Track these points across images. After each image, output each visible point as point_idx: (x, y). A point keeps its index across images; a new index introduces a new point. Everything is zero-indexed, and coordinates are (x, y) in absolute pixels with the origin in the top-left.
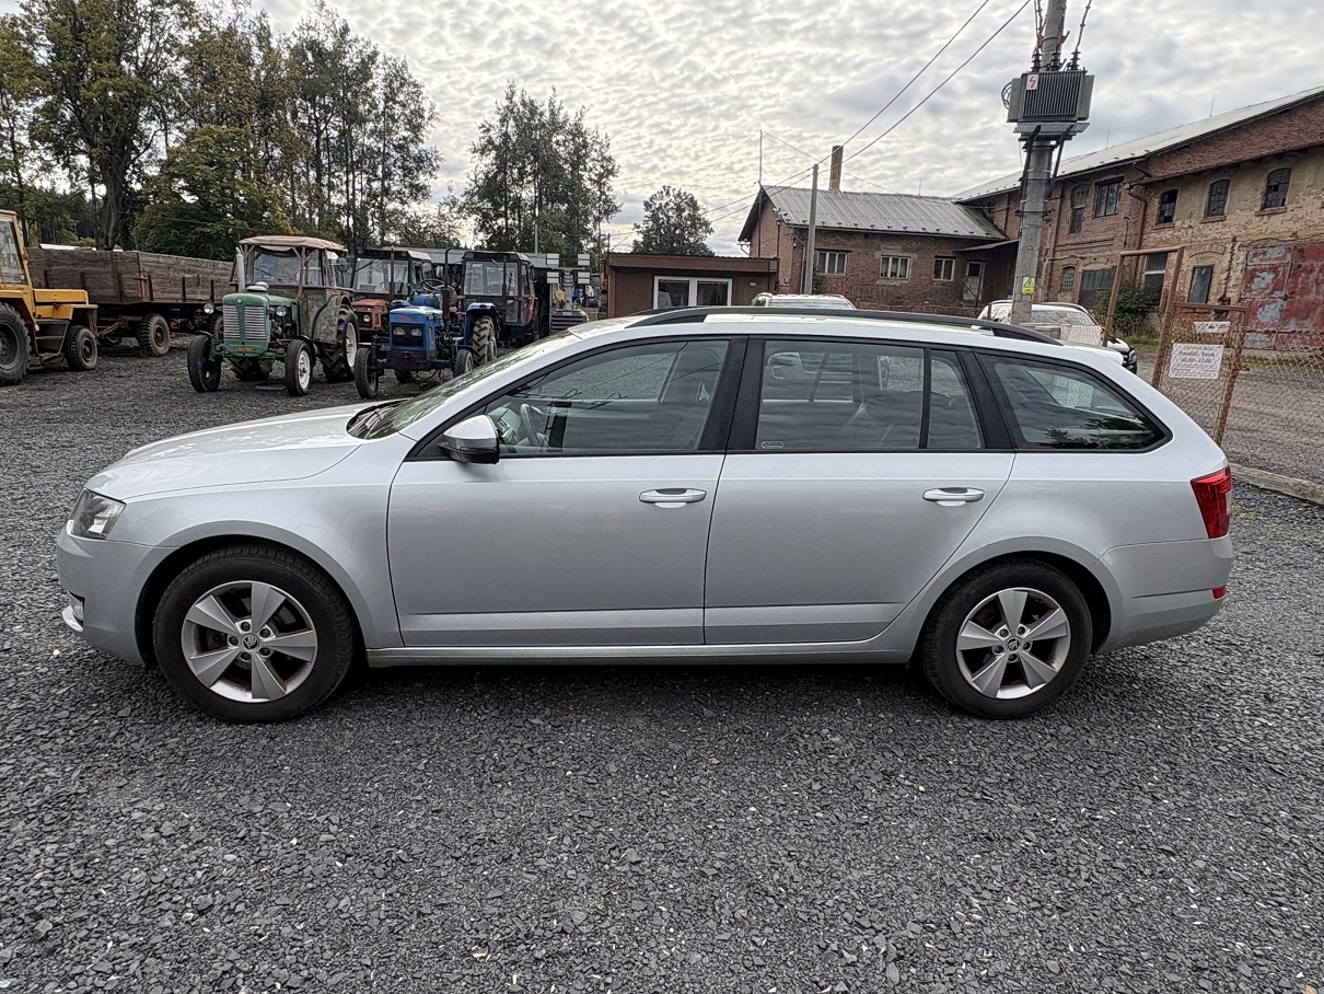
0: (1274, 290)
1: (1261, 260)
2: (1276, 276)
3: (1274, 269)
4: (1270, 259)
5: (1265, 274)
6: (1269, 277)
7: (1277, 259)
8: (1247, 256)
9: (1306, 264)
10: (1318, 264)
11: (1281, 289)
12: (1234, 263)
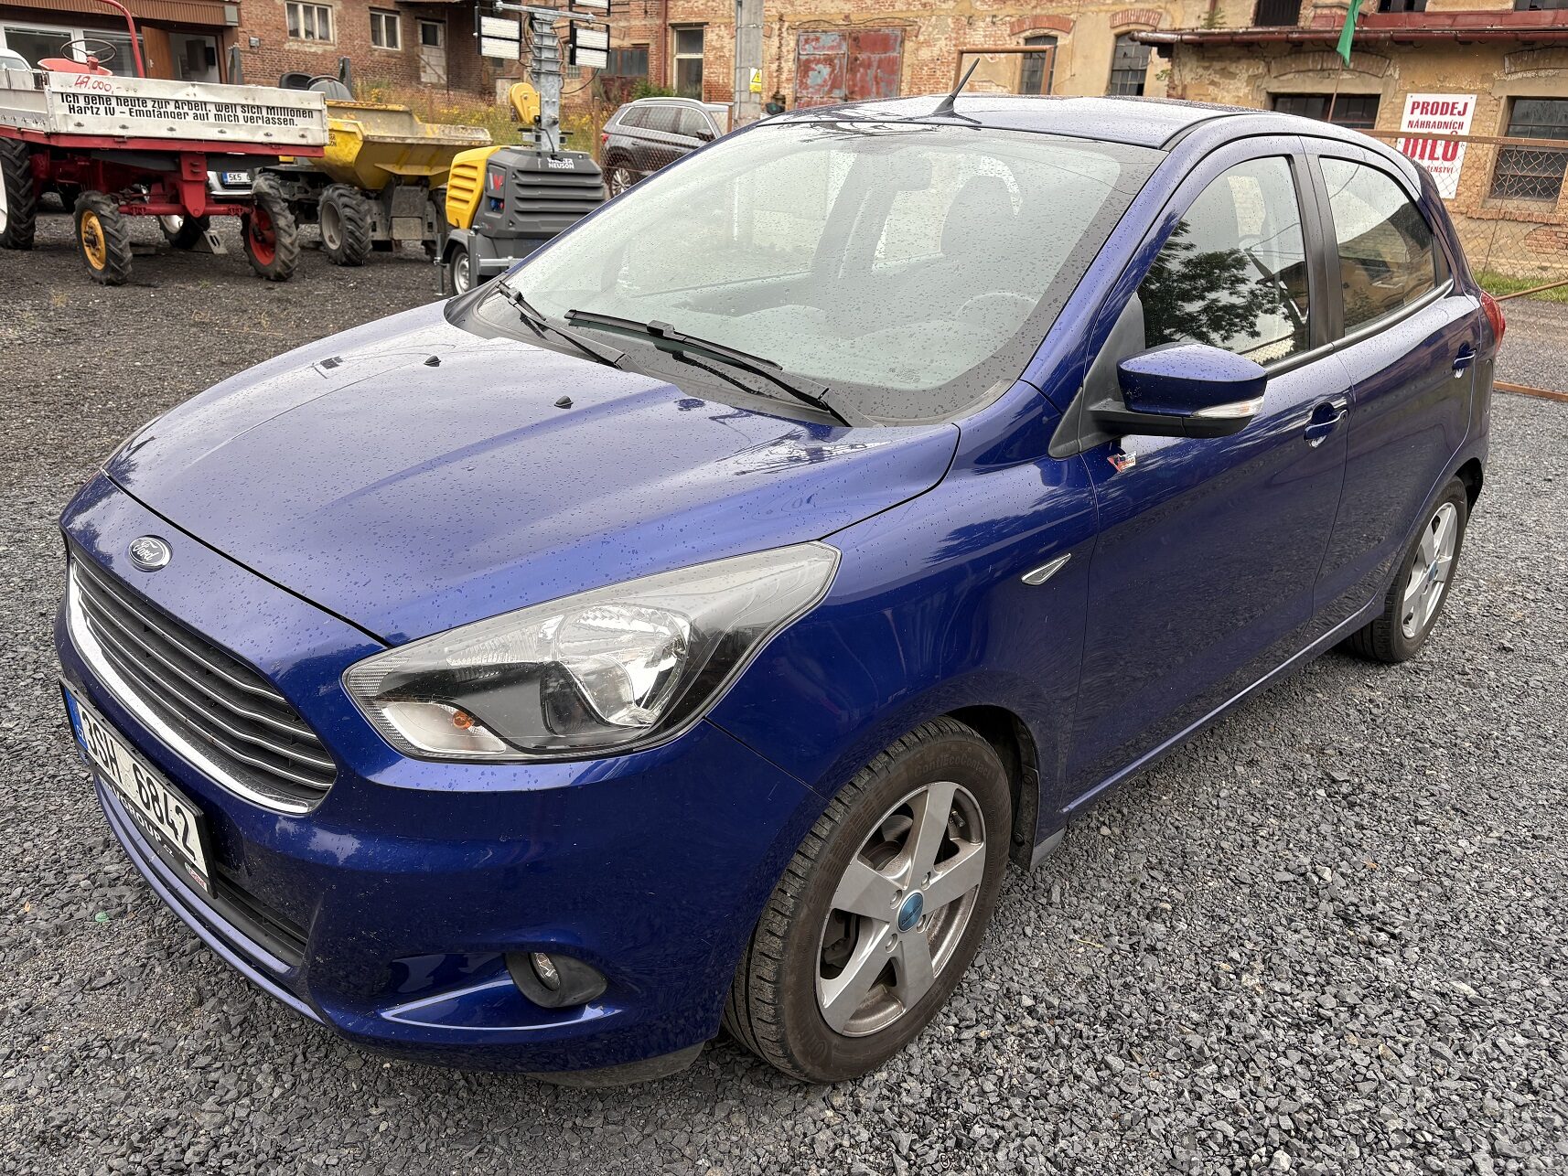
0: (832, 87)
1: (814, 48)
2: (833, 71)
3: (829, 61)
4: (824, 47)
5: (820, 66)
6: (826, 70)
7: (832, 48)
8: (798, 41)
9: (863, 56)
10: (876, 57)
11: (839, 88)
12: (784, 49)
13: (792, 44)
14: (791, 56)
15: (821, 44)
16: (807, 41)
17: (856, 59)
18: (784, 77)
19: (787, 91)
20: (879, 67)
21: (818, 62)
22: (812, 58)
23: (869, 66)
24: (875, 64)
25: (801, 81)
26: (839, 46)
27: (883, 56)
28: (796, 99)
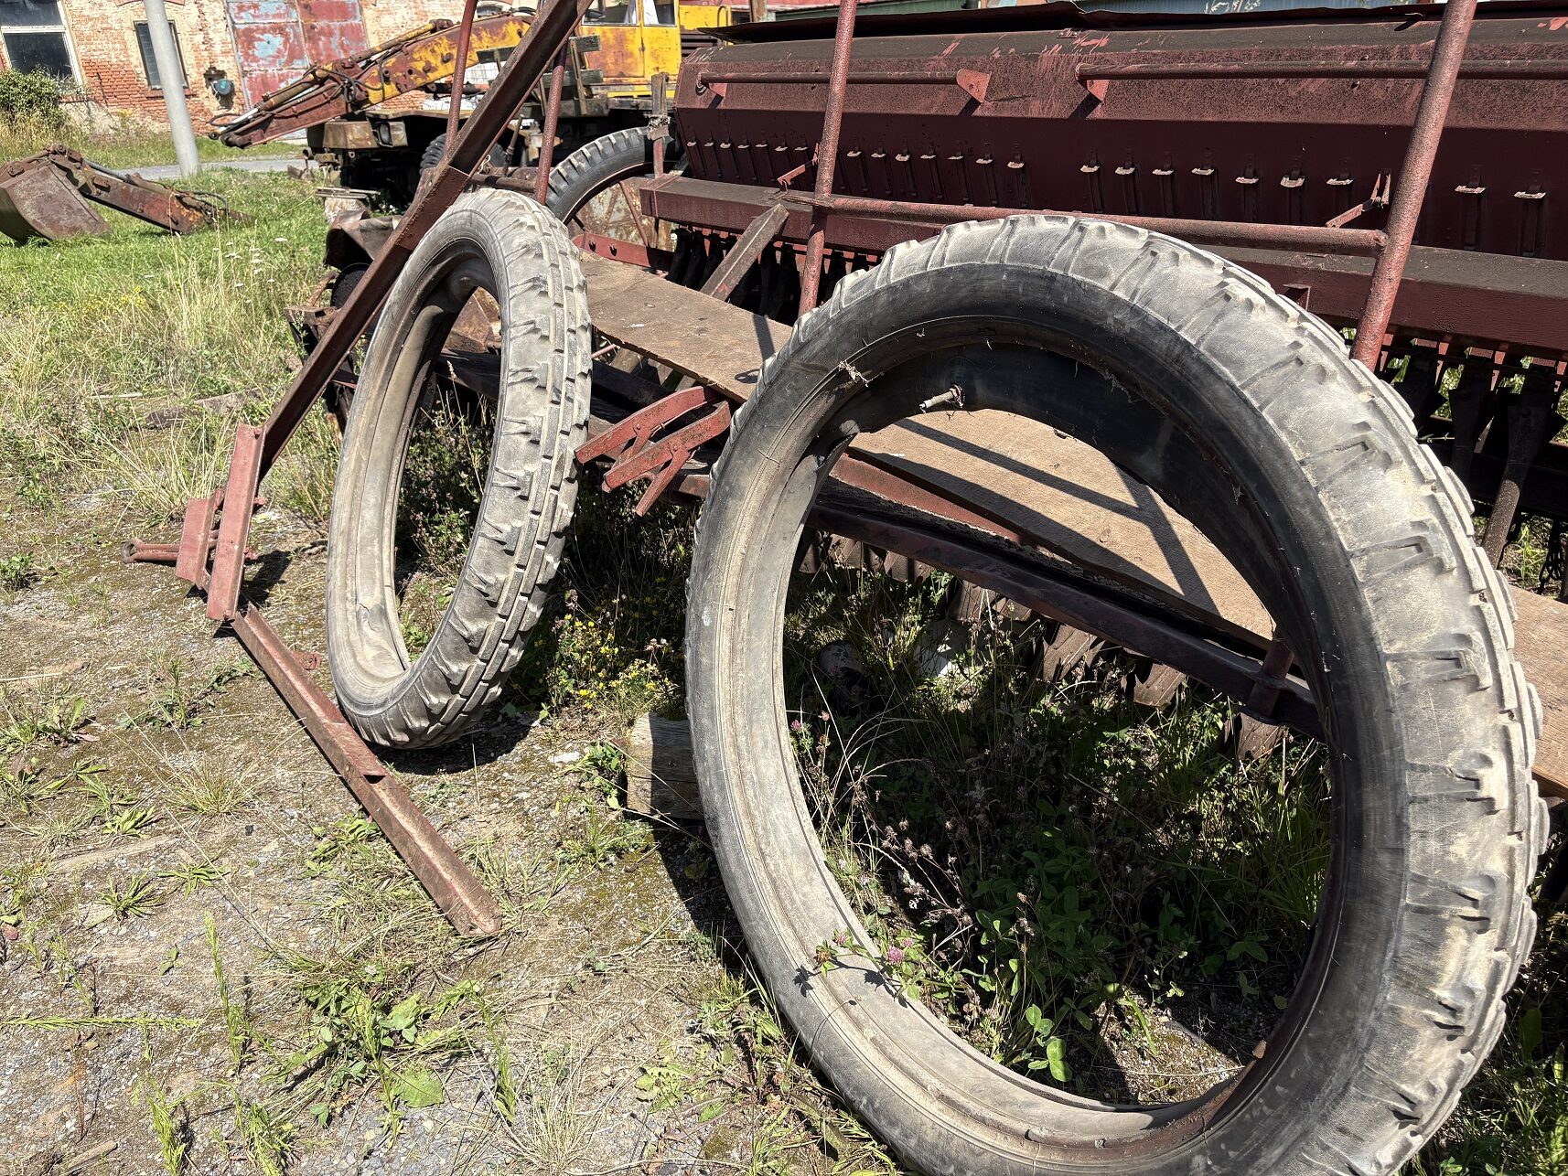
0: (292, 58)
1: (254, 16)
2: (287, 40)
3: (279, 29)
4: (267, 15)
5: (268, 36)
6: (278, 41)
7: (279, 16)
8: (227, 10)
9: (321, 24)
10: (336, 24)
11: (301, 57)
12: (210, 19)
13: (220, 12)
14: (222, 25)
15: (262, 11)
16: (241, 8)
17: (313, 27)
18: (218, 49)
19: (227, 65)
20: (342, 35)
21: (264, 31)
22: (253, 26)
23: (330, 34)
24: (337, 32)
25: (247, 54)
26: (288, 14)
27: (344, 24)
28: (245, 74)
